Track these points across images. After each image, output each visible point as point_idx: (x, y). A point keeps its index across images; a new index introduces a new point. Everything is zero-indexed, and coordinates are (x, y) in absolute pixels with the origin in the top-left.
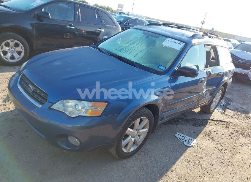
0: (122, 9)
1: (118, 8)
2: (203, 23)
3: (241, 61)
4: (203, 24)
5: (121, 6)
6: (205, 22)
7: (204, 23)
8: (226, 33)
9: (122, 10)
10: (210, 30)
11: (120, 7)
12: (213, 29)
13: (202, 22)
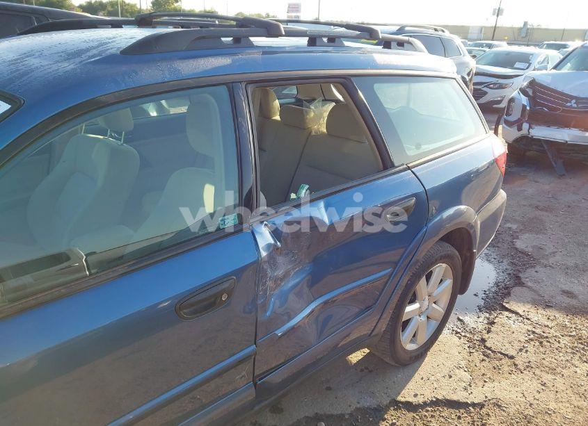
0: (298, 14)
1: (290, 14)
2: (499, 12)
3: (575, 105)
4: (498, 16)
5: (294, 8)
6: (502, 10)
7: (502, 12)
8: (563, 28)
9: (298, 17)
10: (520, 29)
11: (293, 11)
12: (526, 24)
13: (494, 10)
